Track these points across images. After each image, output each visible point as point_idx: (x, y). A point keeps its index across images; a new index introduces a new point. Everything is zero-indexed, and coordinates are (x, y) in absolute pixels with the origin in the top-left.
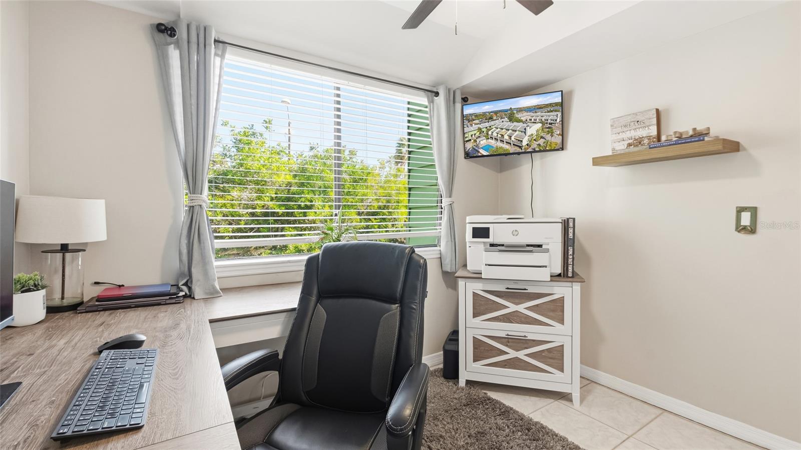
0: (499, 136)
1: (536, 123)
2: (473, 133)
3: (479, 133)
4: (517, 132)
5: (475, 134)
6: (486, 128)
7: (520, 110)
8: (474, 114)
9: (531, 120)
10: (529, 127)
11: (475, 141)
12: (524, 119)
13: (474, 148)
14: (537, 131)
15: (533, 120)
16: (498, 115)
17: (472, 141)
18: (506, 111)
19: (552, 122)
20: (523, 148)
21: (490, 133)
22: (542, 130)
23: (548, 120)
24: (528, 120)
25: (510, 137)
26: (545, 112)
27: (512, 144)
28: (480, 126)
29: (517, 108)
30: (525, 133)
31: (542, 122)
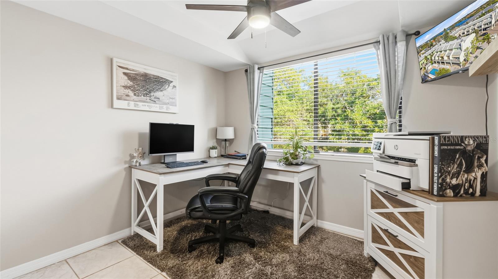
0: (440, 58)
1: (469, 34)
2: (422, 62)
3: (426, 61)
4: (454, 50)
5: (424, 63)
6: (430, 54)
7: (452, 28)
8: (420, 46)
9: (464, 33)
10: (463, 42)
11: (425, 68)
12: (457, 35)
13: (425, 74)
14: (472, 42)
15: (465, 33)
16: (436, 40)
17: (423, 68)
18: (442, 34)
19: (486, 26)
20: (461, 65)
21: (433, 58)
22: (477, 40)
23: (481, 26)
24: (461, 34)
25: (448, 57)
26: (477, 19)
27: (451, 63)
28: (426, 55)
29: (450, 27)
30: (460, 48)
31: (475, 31)
